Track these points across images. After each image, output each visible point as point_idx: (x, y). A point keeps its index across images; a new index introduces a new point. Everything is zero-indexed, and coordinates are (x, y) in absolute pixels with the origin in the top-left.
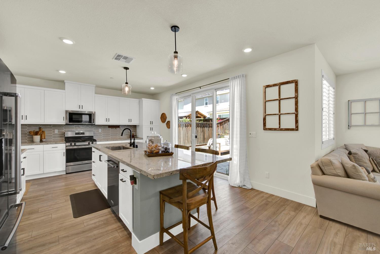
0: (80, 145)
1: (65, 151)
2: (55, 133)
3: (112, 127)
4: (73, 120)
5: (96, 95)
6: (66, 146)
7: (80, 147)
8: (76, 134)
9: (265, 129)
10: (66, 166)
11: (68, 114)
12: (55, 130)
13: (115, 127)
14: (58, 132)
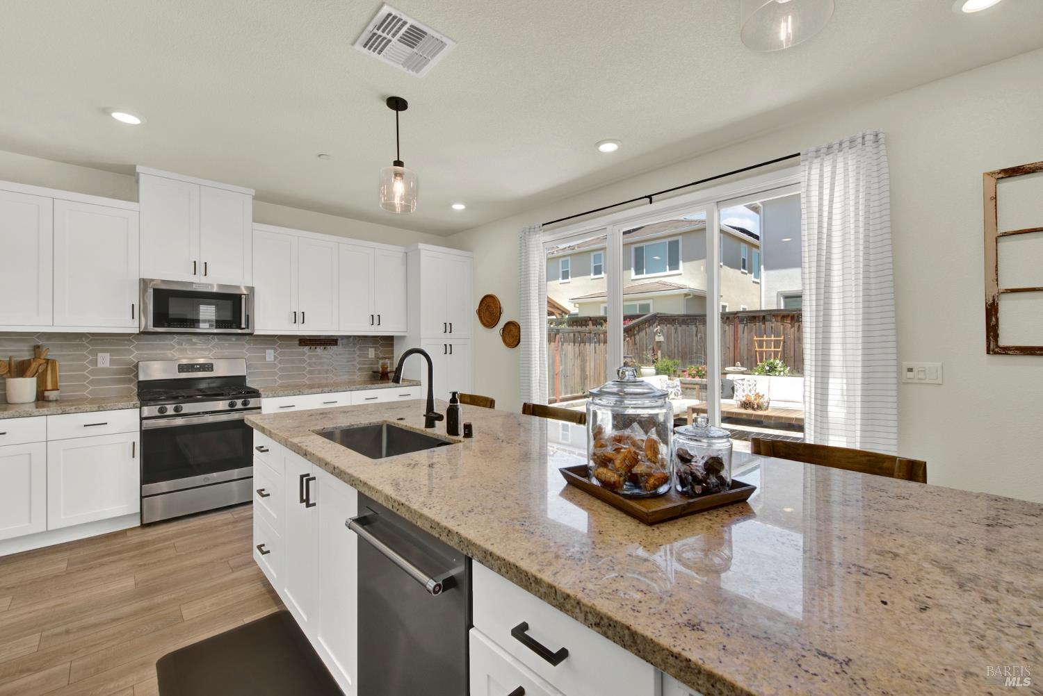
0: (198, 413)
1: (136, 438)
2: (100, 365)
3: (313, 345)
4: (171, 315)
5: (257, 225)
6: (142, 419)
7: (195, 420)
8: (182, 368)
9: (996, 348)
10: (142, 497)
11: (151, 292)
12: (100, 355)
13: (321, 344)
14: (111, 361)
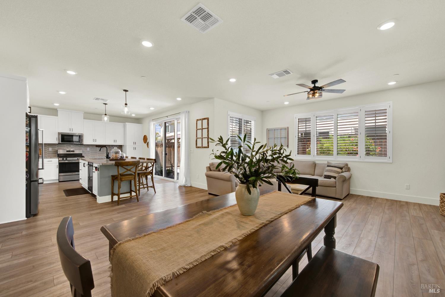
1: (58, 164)
2: (50, 150)
3: (99, 147)
4: (65, 140)
5: (84, 120)
6: (59, 160)
7: (70, 161)
8: (67, 151)
9: (197, 147)
10: (59, 176)
11: (60, 135)
12: (50, 148)
13: (101, 147)
14: (52, 149)
